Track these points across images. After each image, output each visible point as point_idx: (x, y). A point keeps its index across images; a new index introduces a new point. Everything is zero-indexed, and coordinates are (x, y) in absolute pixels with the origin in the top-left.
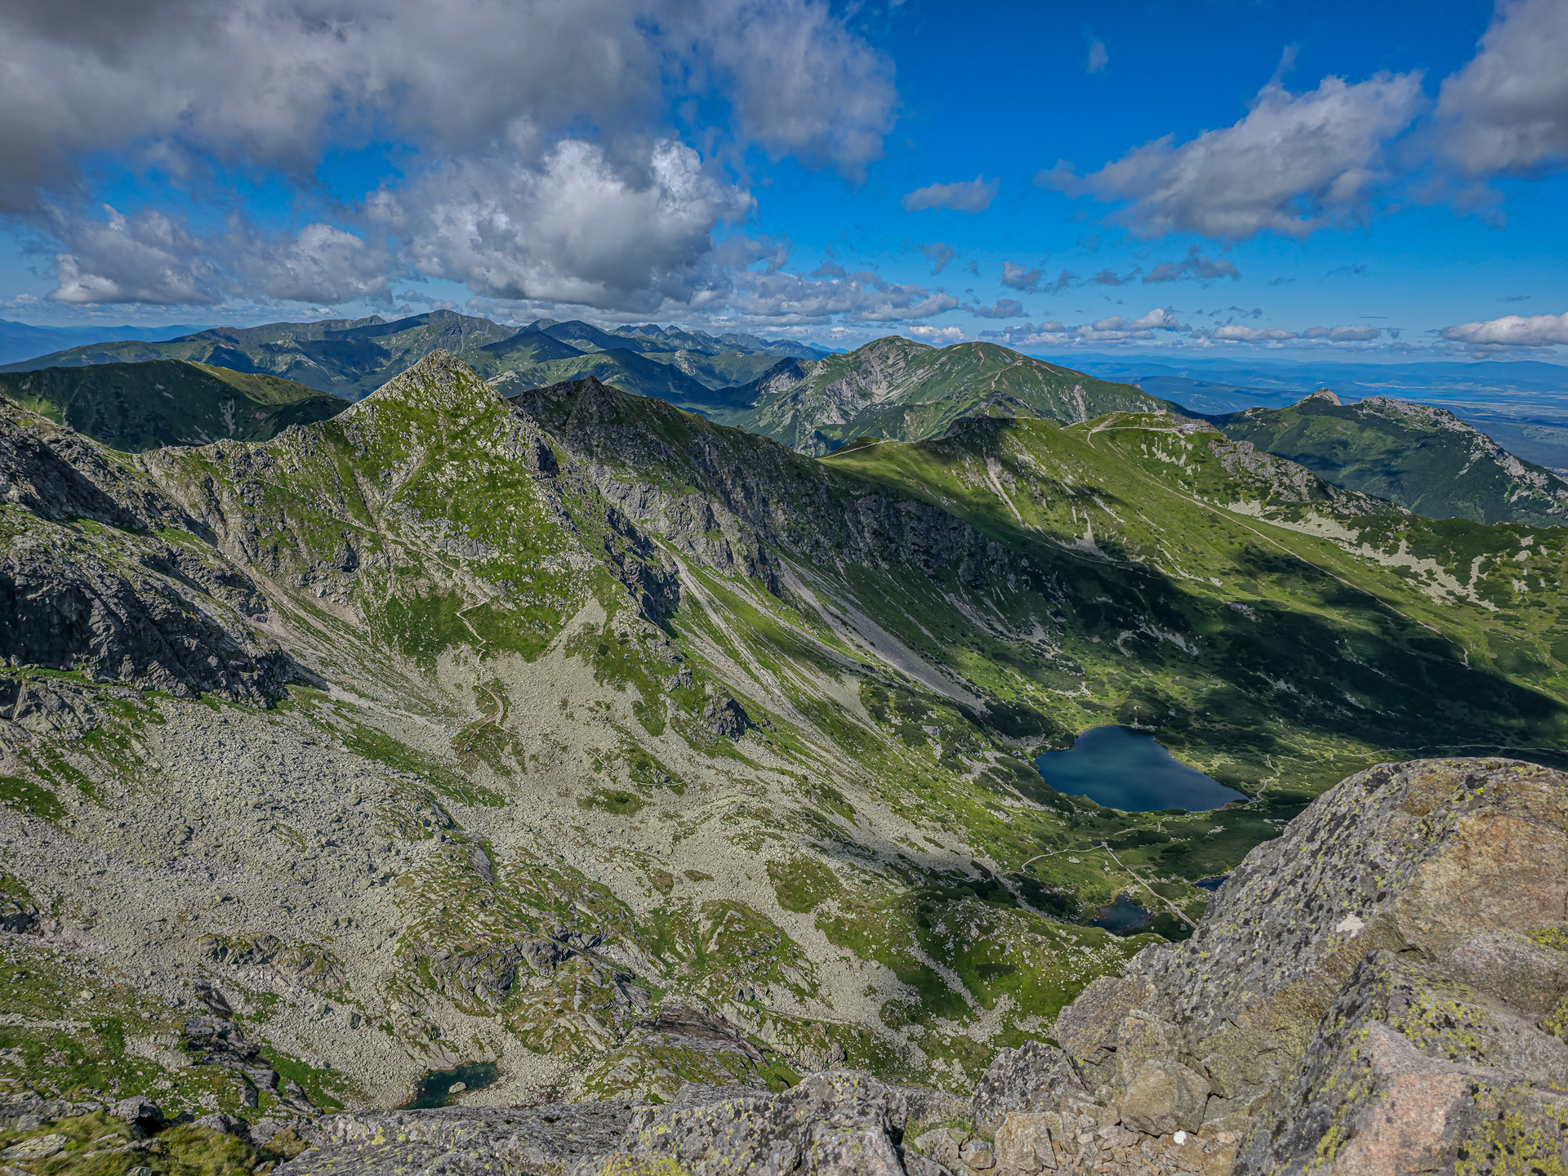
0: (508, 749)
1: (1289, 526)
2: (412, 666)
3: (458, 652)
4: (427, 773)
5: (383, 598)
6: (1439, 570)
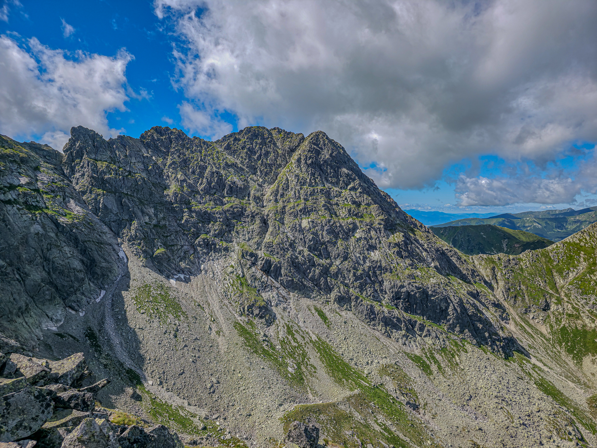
2: (570, 358)
4: (572, 410)
5: (560, 325)
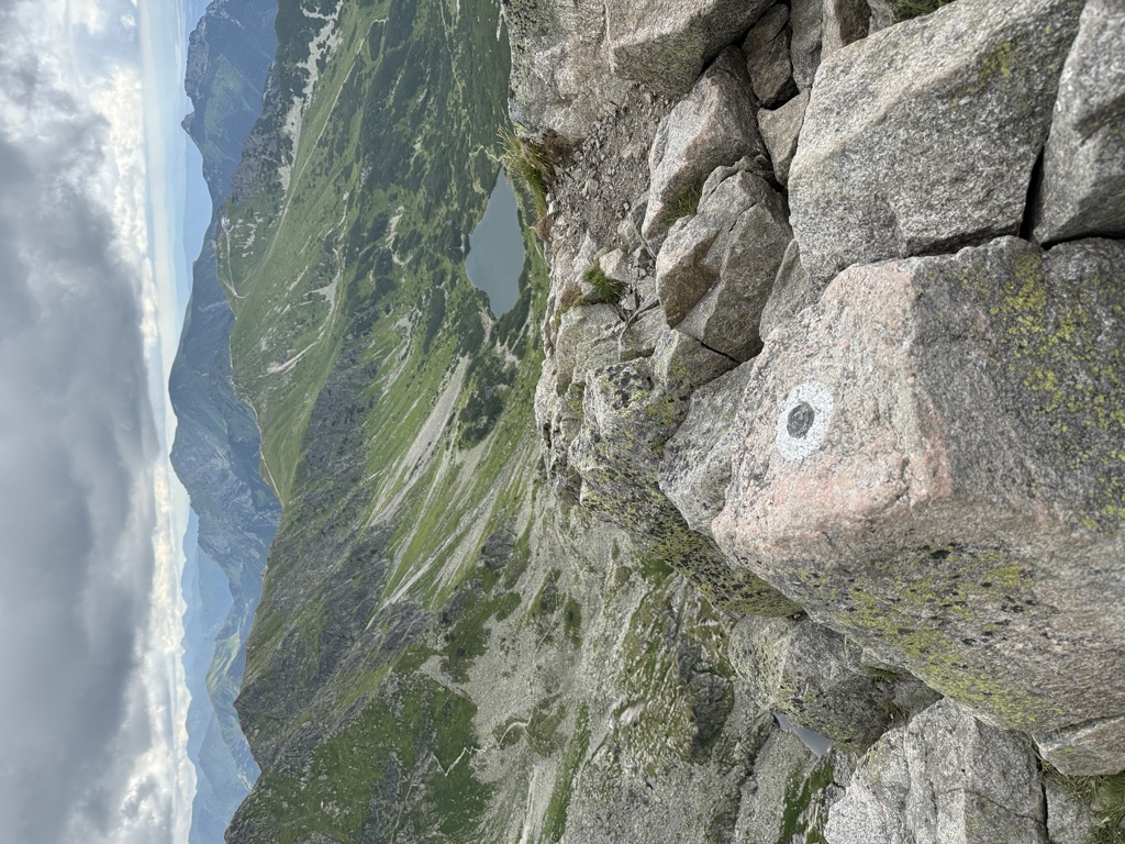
0: (545, 712)
1: (295, 145)
3: (476, 768)
6: (317, 40)
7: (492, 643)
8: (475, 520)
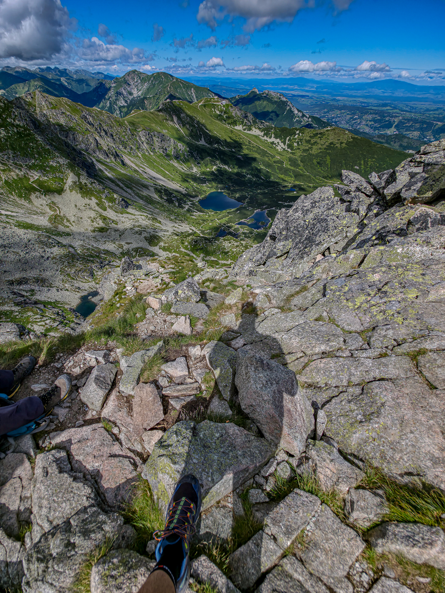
0: (65, 220)
1: (249, 132)
6: (280, 142)
7: (87, 201)
8: (130, 194)
